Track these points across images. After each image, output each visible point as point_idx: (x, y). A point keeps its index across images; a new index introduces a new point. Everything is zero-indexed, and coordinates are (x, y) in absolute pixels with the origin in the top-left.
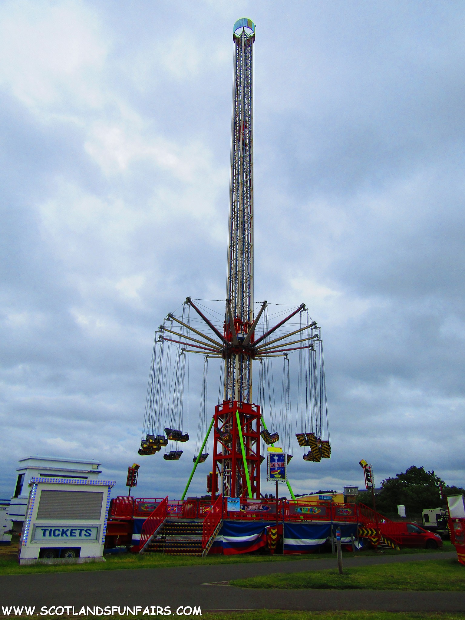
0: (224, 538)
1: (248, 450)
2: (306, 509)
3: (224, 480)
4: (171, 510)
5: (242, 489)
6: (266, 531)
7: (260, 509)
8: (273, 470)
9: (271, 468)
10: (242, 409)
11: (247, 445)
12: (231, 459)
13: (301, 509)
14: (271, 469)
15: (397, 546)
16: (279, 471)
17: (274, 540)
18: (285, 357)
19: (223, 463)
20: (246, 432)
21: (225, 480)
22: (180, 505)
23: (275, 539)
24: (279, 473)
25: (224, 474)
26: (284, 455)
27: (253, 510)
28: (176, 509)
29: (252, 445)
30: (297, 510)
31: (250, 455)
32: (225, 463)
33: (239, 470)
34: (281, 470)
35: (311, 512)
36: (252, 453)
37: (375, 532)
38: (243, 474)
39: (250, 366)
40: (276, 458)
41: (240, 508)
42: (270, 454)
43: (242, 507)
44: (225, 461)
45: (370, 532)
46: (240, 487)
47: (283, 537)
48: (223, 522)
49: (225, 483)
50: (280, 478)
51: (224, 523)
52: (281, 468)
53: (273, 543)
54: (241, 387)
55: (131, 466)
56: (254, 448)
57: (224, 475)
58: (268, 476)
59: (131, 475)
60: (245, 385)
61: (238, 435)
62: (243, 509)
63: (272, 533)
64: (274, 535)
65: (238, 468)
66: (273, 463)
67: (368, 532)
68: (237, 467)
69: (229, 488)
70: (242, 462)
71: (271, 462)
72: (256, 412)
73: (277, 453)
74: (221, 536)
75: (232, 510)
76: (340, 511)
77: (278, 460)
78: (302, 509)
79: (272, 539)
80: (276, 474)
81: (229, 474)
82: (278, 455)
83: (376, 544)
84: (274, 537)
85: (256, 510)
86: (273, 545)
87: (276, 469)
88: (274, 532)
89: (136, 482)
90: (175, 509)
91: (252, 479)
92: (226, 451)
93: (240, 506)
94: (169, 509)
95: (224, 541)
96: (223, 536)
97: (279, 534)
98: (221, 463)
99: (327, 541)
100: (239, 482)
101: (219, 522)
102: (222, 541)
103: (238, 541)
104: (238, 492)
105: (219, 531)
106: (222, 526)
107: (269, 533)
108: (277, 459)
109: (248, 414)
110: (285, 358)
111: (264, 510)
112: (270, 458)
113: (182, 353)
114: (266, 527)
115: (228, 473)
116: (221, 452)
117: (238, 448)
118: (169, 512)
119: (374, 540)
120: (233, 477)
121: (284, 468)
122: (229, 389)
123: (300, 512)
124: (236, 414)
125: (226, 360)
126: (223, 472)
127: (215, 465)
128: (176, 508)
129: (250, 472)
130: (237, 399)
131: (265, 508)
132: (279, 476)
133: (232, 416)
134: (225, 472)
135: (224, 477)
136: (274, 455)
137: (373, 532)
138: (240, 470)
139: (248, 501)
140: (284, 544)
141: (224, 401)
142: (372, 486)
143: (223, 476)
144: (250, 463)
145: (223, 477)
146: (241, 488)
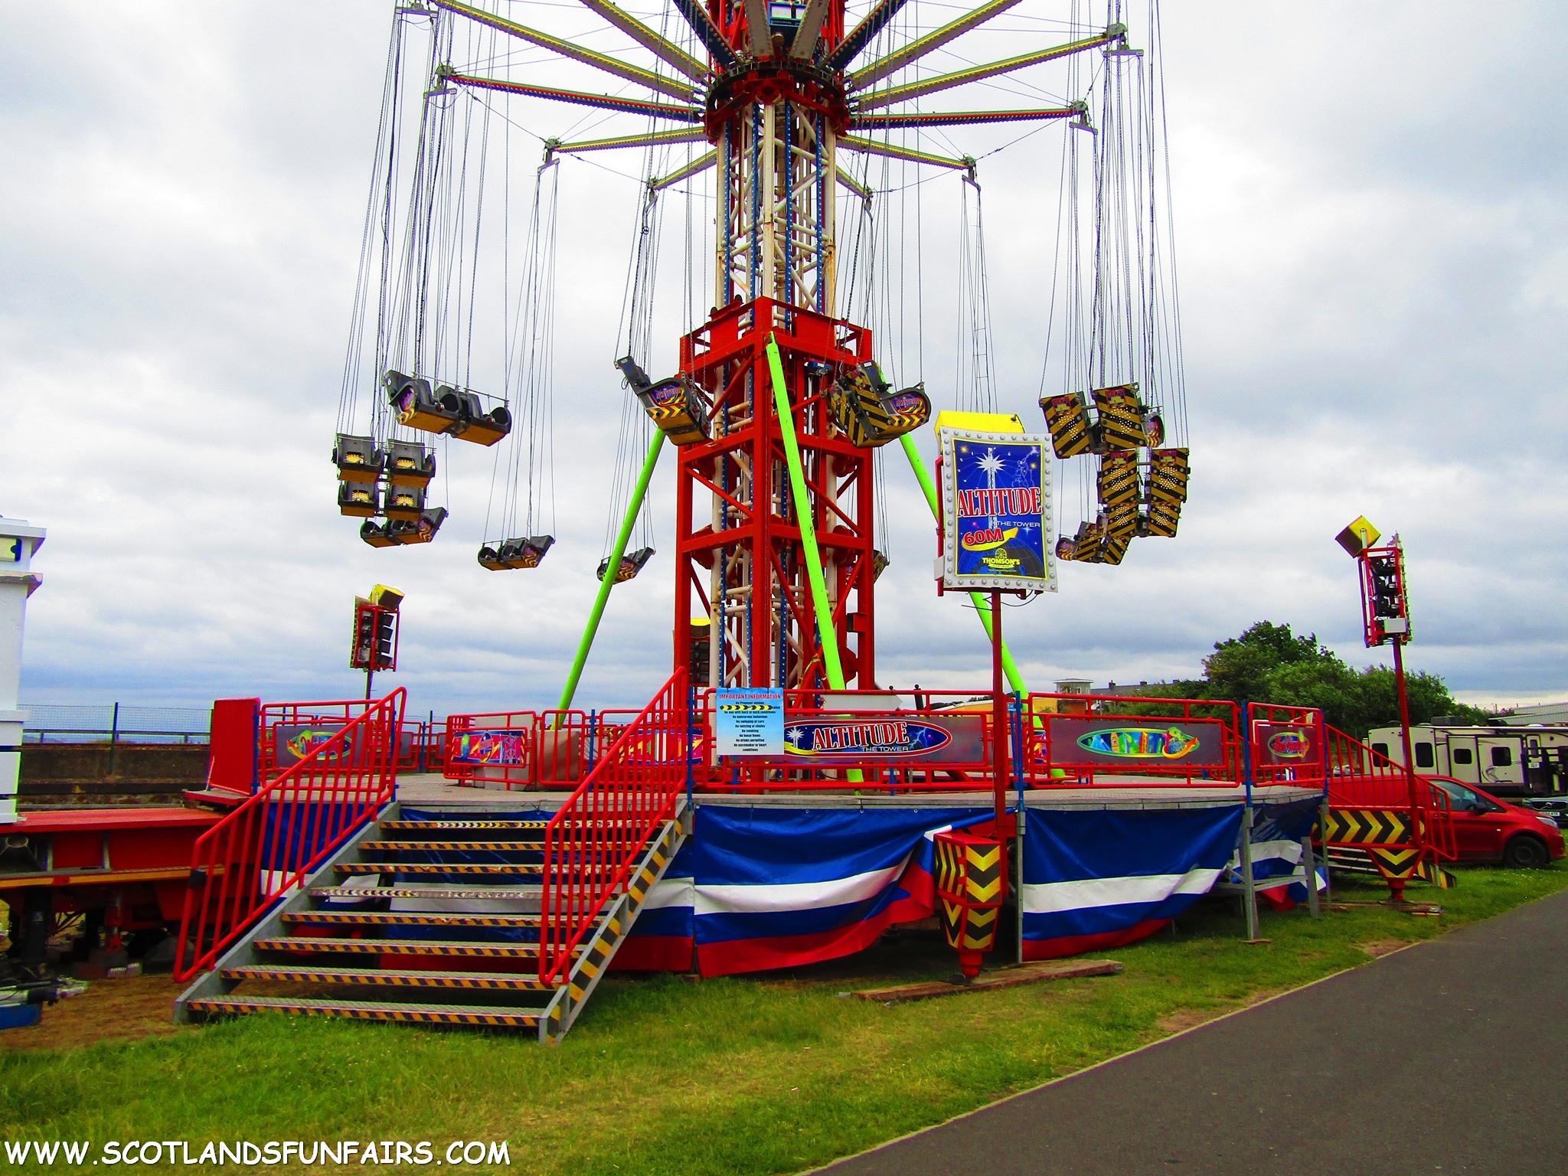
0: (696, 890)
1: (822, 506)
2: (1130, 739)
3: (723, 632)
4: (482, 751)
5: (799, 666)
6: (929, 850)
7: (895, 744)
8: (973, 530)
9: (960, 519)
10: (794, 334)
11: (817, 485)
12: (748, 544)
13: (1107, 738)
14: (966, 526)
15: (1437, 867)
16: (1010, 534)
17: (982, 908)
18: (966, 172)
19: (717, 565)
20: (811, 431)
21: (727, 630)
22: (514, 733)
23: (990, 901)
24: (1011, 548)
25: (723, 608)
26: (1038, 448)
27: (858, 749)
28: (498, 752)
29: (840, 493)
30: (1085, 742)
31: (831, 530)
32: (725, 564)
33: (784, 587)
34: (1021, 532)
35: (1154, 751)
36: (840, 522)
37: (1399, 828)
38: (803, 607)
39: (826, 166)
40: (991, 464)
41: (788, 739)
42: (958, 444)
43: (796, 734)
44: (723, 557)
45: (1377, 827)
46: (788, 659)
47: (1020, 877)
48: (691, 814)
49: (729, 644)
50: (1017, 571)
51: (702, 816)
52: (1019, 518)
53: (980, 920)
54: (789, 249)
55: (366, 597)
56: (847, 503)
57: (724, 613)
58: (949, 565)
59: (366, 628)
60: (804, 242)
61: (779, 444)
62: (806, 743)
63: (972, 872)
64: (983, 879)
65: (780, 578)
66: (975, 492)
67: (1366, 827)
68: (773, 575)
69: (745, 660)
70: (798, 562)
71: (961, 486)
72: (855, 354)
73: (997, 441)
74: (688, 886)
75: (739, 751)
76: (1273, 741)
77: (1003, 479)
78: (1113, 735)
79: (970, 902)
80: (990, 553)
81: (744, 607)
82: (1001, 451)
83: (1404, 875)
84: (983, 893)
85: (874, 750)
86: (977, 933)
87: (993, 523)
88: (983, 863)
89: (391, 655)
90: (495, 749)
91: (843, 622)
92: (728, 520)
93: (786, 732)
94: (474, 749)
95: (702, 908)
96: (696, 883)
97: (1005, 870)
98: (708, 564)
99: (1221, 878)
100: (784, 635)
101: (670, 815)
102: (692, 909)
103: (773, 905)
104: (781, 674)
105: (670, 860)
106: (690, 832)
107: (948, 868)
108: (998, 474)
109: (821, 360)
110: (964, 179)
111: (916, 747)
112: (959, 465)
113: (549, 161)
114: (930, 835)
115: (739, 603)
116: (710, 526)
117: (779, 500)
118: (471, 761)
119: (1396, 860)
120: (758, 615)
121: (1038, 518)
122: (735, 267)
123: (1104, 752)
124: (765, 353)
125: (720, 145)
126: (718, 602)
127: (685, 577)
128: (500, 745)
129: (834, 597)
130: (770, 291)
131: (921, 737)
132: (1012, 561)
133: (751, 366)
134: (729, 603)
135: (723, 621)
136: (979, 450)
137: (1388, 828)
138: (791, 587)
139: (830, 703)
140: (1028, 916)
141: (714, 309)
142: (1404, 631)
143: (719, 615)
144: (830, 562)
145: (719, 619)
146: (793, 659)
